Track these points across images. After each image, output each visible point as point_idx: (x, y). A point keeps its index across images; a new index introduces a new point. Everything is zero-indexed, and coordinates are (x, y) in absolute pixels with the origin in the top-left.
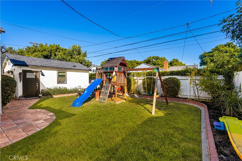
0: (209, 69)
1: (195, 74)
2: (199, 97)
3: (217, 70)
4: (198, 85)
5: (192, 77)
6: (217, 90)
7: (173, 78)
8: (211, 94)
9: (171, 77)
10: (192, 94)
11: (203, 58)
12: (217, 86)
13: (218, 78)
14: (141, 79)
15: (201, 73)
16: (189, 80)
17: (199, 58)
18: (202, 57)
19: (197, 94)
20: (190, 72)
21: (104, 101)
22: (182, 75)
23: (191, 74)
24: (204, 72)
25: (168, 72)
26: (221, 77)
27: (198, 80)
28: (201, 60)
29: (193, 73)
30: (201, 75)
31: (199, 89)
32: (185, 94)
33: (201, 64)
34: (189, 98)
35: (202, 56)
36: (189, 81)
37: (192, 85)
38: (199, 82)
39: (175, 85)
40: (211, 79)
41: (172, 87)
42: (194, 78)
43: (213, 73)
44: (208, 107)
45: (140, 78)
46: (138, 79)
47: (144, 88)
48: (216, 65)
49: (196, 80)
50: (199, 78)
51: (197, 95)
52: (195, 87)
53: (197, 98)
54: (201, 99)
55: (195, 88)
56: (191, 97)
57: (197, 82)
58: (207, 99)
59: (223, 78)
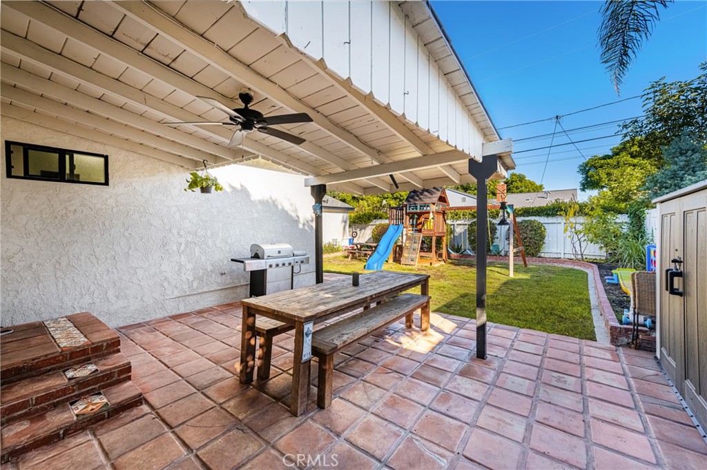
0: (602, 202)
1: (575, 213)
2: (582, 255)
3: (617, 205)
4: (581, 233)
5: (568, 219)
6: (614, 239)
7: (531, 221)
8: (604, 249)
9: (526, 219)
10: (569, 249)
11: (588, 171)
12: (614, 232)
13: (618, 221)
14: (460, 225)
15: (586, 210)
16: (563, 224)
17: (578, 170)
18: (585, 169)
19: (578, 248)
20: (565, 211)
21: (412, 263)
22: (548, 215)
23: (566, 214)
24: (592, 209)
25: (520, 211)
26: (624, 218)
27: (582, 224)
28: (584, 176)
29: (571, 212)
30: (586, 214)
31: (582, 239)
32: (554, 250)
33: (583, 185)
34: (562, 257)
35: (587, 165)
36: (561, 227)
37: (568, 233)
38: (582, 227)
39: (535, 234)
40: (605, 222)
41: (531, 238)
42: (572, 220)
43: (609, 211)
44: (599, 267)
45: (459, 222)
46: (455, 223)
47: (471, 242)
48: (616, 195)
49: (576, 223)
50: (581, 219)
51: (579, 253)
52: (575, 236)
53: (580, 257)
54: (586, 258)
55: (576, 238)
56: (567, 256)
57: (579, 227)
58: (598, 258)
59: (628, 220)
